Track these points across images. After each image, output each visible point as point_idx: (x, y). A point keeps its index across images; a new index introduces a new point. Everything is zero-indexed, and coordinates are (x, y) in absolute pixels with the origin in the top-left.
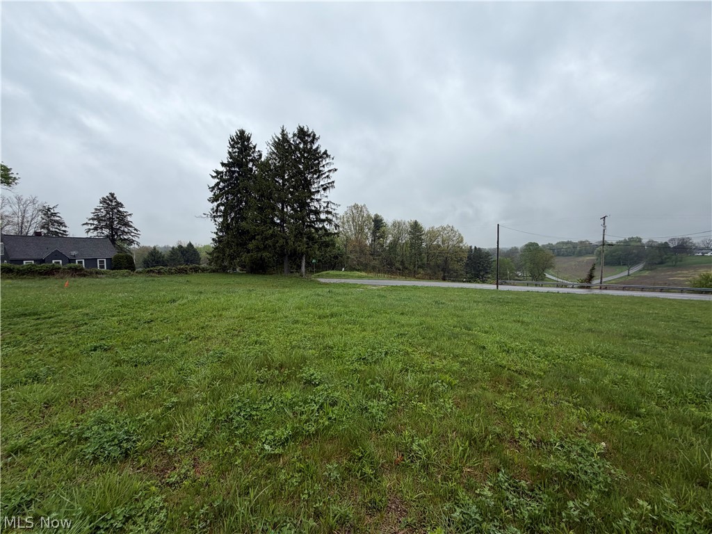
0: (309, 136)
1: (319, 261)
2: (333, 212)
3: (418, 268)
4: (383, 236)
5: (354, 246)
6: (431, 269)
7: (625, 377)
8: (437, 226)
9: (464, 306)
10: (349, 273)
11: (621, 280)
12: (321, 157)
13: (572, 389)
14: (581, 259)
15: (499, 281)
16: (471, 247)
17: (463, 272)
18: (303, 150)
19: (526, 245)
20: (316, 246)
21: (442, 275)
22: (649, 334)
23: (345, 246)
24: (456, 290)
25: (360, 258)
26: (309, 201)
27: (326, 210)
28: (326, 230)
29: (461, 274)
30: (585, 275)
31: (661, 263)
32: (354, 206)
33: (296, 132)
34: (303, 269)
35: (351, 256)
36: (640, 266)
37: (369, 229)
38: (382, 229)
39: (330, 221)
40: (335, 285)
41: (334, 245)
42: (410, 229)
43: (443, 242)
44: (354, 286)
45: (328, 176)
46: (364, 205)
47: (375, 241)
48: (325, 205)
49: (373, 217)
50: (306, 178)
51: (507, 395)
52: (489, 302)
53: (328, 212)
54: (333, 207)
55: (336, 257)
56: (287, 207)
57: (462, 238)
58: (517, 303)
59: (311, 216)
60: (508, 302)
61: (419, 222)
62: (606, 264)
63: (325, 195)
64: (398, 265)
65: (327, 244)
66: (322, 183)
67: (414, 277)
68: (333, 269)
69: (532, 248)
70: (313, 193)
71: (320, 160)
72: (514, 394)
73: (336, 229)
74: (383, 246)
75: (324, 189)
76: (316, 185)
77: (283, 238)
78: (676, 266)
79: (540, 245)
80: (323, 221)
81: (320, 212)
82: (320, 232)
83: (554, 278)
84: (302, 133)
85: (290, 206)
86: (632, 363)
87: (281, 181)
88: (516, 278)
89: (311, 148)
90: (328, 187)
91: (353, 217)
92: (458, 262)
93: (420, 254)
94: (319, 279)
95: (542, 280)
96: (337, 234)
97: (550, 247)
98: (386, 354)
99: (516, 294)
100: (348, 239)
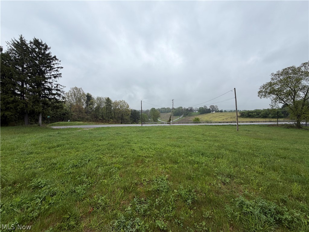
0: (43, 45)
1: (53, 117)
2: (61, 90)
3: (110, 119)
4: (92, 104)
5: (76, 109)
6: (116, 119)
7: (175, 151)
8: (118, 100)
9: (128, 134)
10: (73, 122)
11: (178, 120)
12: (52, 59)
13: (161, 159)
14: (168, 114)
15: (142, 123)
16: (132, 109)
17: (129, 120)
18: (38, 53)
19: (152, 109)
20: (50, 108)
21: (121, 122)
22: (183, 137)
23: (70, 108)
24: (126, 127)
25: (79, 115)
26: (44, 82)
27: (56, 88)
28: (56, 99)
29: (129, 121)
30: (168, 119)
31: (187, 115)
32: (75, 88)
33: (32, 41)
34: (40, 121)
35: (74, 114)
36: (182, 116)
37: (84, 100)
38: (91, 101)
39: (59, 95)
40: (63, 129)
41: (62, 108)
42: (105, 101)
43: (121, 107)
44: (76, 129)
45: (57, 70)
46: (81, 88)
47: (87, 106)
48: (56, 86)
49: (86, 94)
50: (41, 70)
51: (141, 167)
52: (138, 131)
53: (57, 90)
54: (61, 87)
55: (64, 114)
56: (26, 85)
57: (128, 106)
58: (148, 131)
59: (45, 91)
60: (145, 131)
61: (110, 98)
62: (174, 115)
63: (56, 80)
64: (100, 118)
65: (57, 108)
66: (53, 73)
67: (108, 123)
68: (62, 121)
69: (153, 110)
70: (47, 79)
71: (51, 60)
72: (143, 165)
73: (63, 99)
74: (92, 109)
75: (55, 77)
76: (48, 74)
77: (24, 103)
78: (190, 115)
79: (156, 109)
80: (55, 94)
81: (52, 90)
82: (52, 101)
83: (160, 121)
84: (37, 43)
85: (29, 84)
86: (178, 147)
87: (21, 68)
88: (149, 121)
89: (45, 53)
90: (57, 76)
91: (75, 93)
92: (127, 115)
93: (111, 113)
94: (52, 127)
95: (157, 121)
96: (65, 102)
97: (159, 109)
98: (89, 160)
99: (148, 127)
100: (71, 105)
